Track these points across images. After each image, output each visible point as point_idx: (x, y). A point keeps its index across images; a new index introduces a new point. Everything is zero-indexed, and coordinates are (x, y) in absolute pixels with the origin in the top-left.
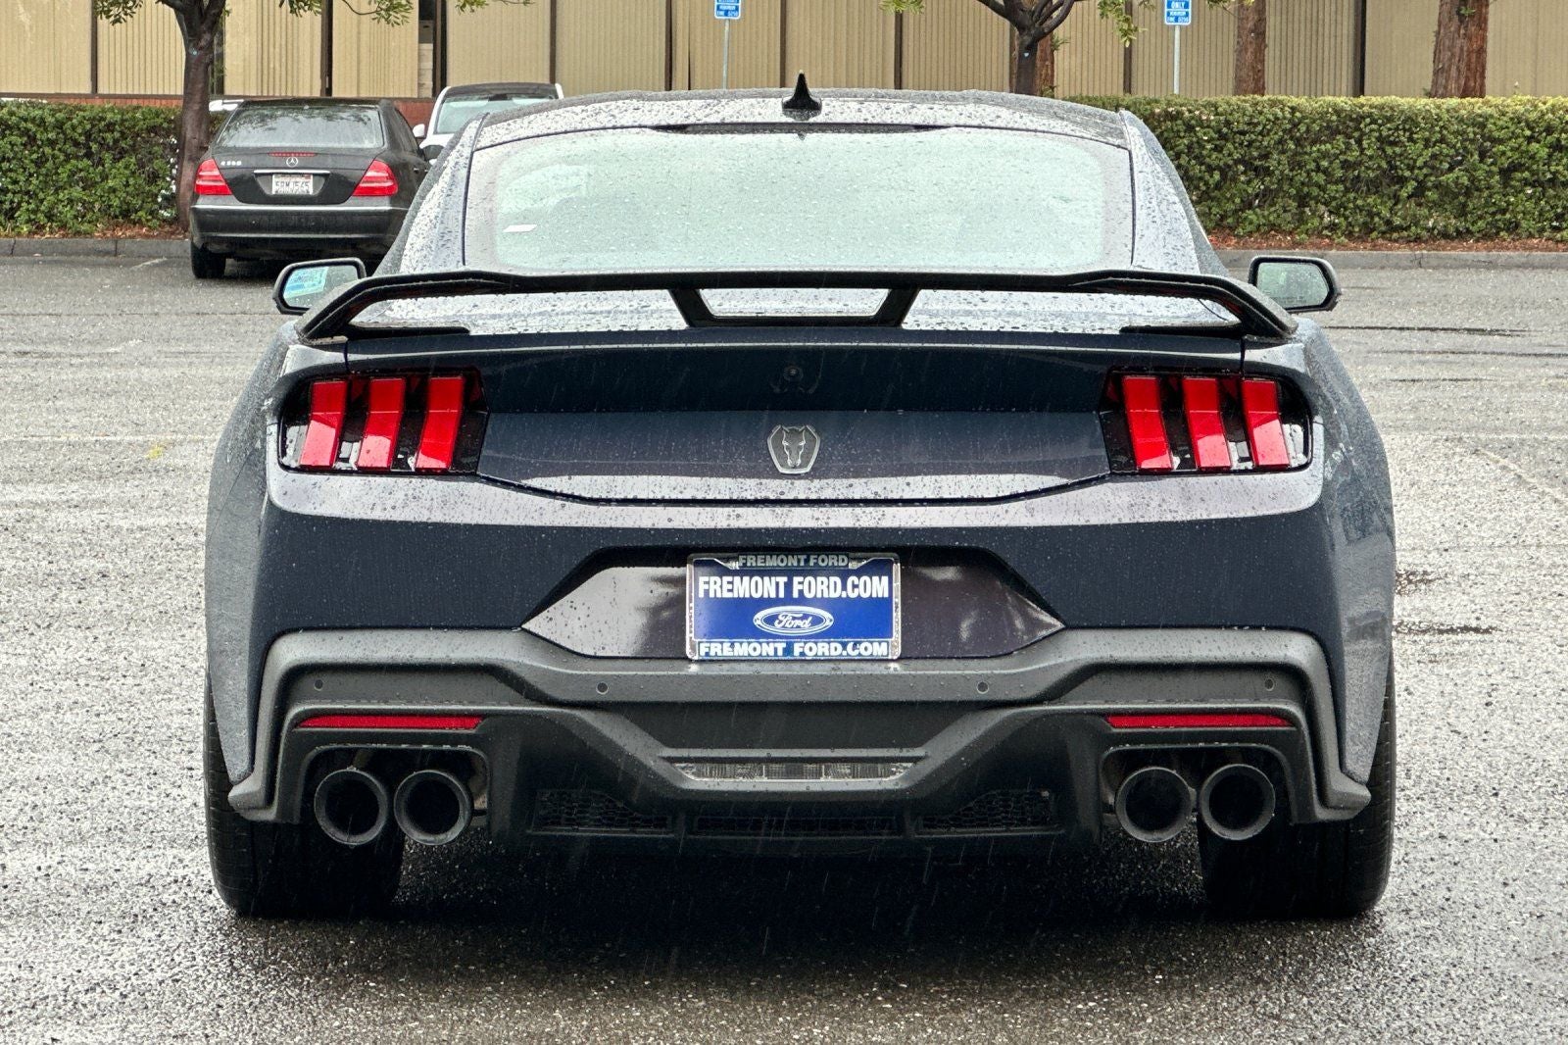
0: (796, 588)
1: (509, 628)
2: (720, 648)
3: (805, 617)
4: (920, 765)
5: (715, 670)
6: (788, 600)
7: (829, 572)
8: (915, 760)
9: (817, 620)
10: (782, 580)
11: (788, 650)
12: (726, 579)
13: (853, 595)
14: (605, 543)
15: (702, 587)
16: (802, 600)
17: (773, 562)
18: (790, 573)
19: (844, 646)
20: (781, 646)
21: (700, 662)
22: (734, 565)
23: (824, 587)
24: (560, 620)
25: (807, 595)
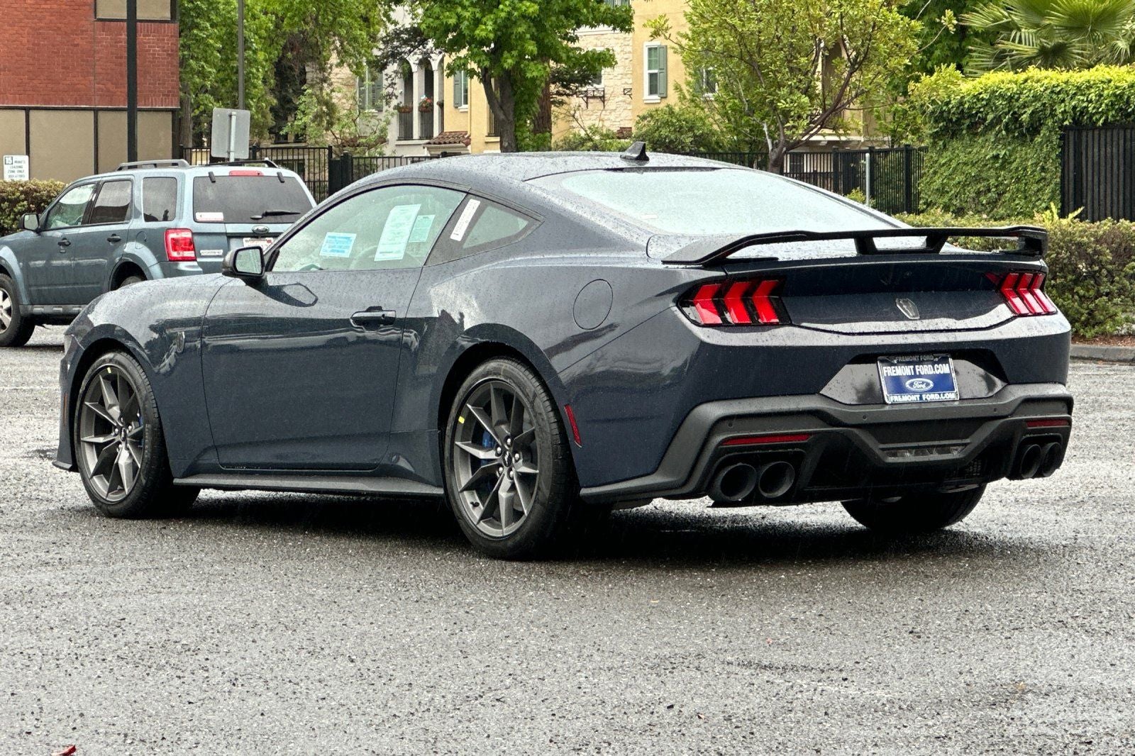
0: (917, 370)
1: (814, 394)
2: (898, 398)
3: (923, 383)
4: (968, 446)
5: (896, 408)
6: (915, 376)
7: (928, 362)
8: (965, 445)
9: (928, 384)
10: (912, 367)
11: (921, 398)
12: (893, 367)
13: (938, 373)
14: (859, 352)
15: (885, 372)
16: (920, 376)
17: (908, 359)
18: (913, 363)
19: (940, 394)
20: (918, 396)
21: (892, 404)
22: (895, 362)
23: (926, 369)
24: (833, 388)
25: (922, 373)
